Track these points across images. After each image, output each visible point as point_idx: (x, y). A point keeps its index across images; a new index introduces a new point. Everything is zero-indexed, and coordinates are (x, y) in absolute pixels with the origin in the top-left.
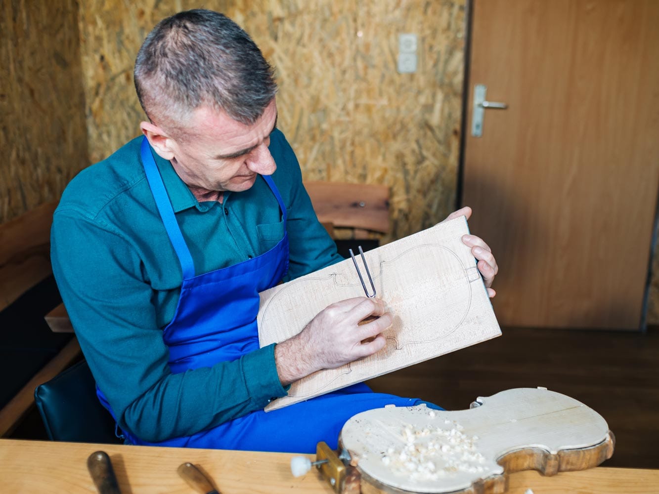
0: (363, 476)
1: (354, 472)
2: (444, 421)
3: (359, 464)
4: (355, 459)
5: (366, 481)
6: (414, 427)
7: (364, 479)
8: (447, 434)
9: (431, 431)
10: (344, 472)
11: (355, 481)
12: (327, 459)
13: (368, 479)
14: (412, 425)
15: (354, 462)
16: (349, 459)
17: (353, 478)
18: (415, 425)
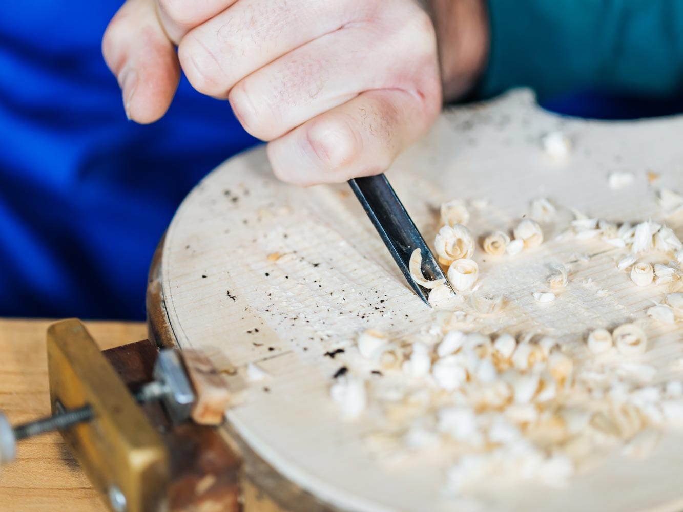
0: (247, 468)
1: (210, 456)
2: (608, 175)
3: (231, 416)
4: (212, 396)
5: (262, 492)
6: (475, 214)
7: (252, 480)
8: (617, 240)
9: (548, 231)
10: (163, 469)
11: (212, 493)
12: (87, 407)
13: (269, 483)
14: (468, 203)
15: (207, 409)
16: (183, 399)
17: (206, 483)
18: (481, 205)
